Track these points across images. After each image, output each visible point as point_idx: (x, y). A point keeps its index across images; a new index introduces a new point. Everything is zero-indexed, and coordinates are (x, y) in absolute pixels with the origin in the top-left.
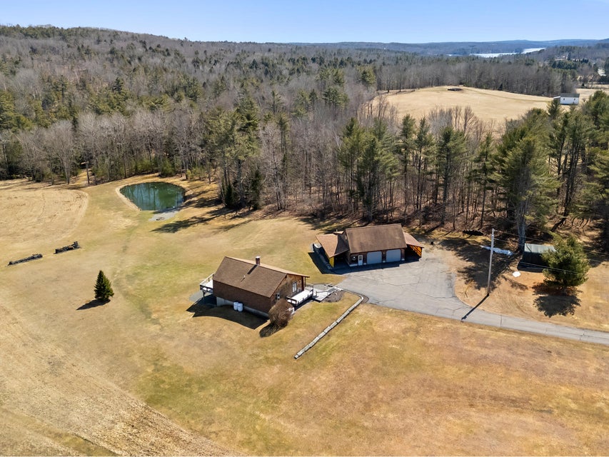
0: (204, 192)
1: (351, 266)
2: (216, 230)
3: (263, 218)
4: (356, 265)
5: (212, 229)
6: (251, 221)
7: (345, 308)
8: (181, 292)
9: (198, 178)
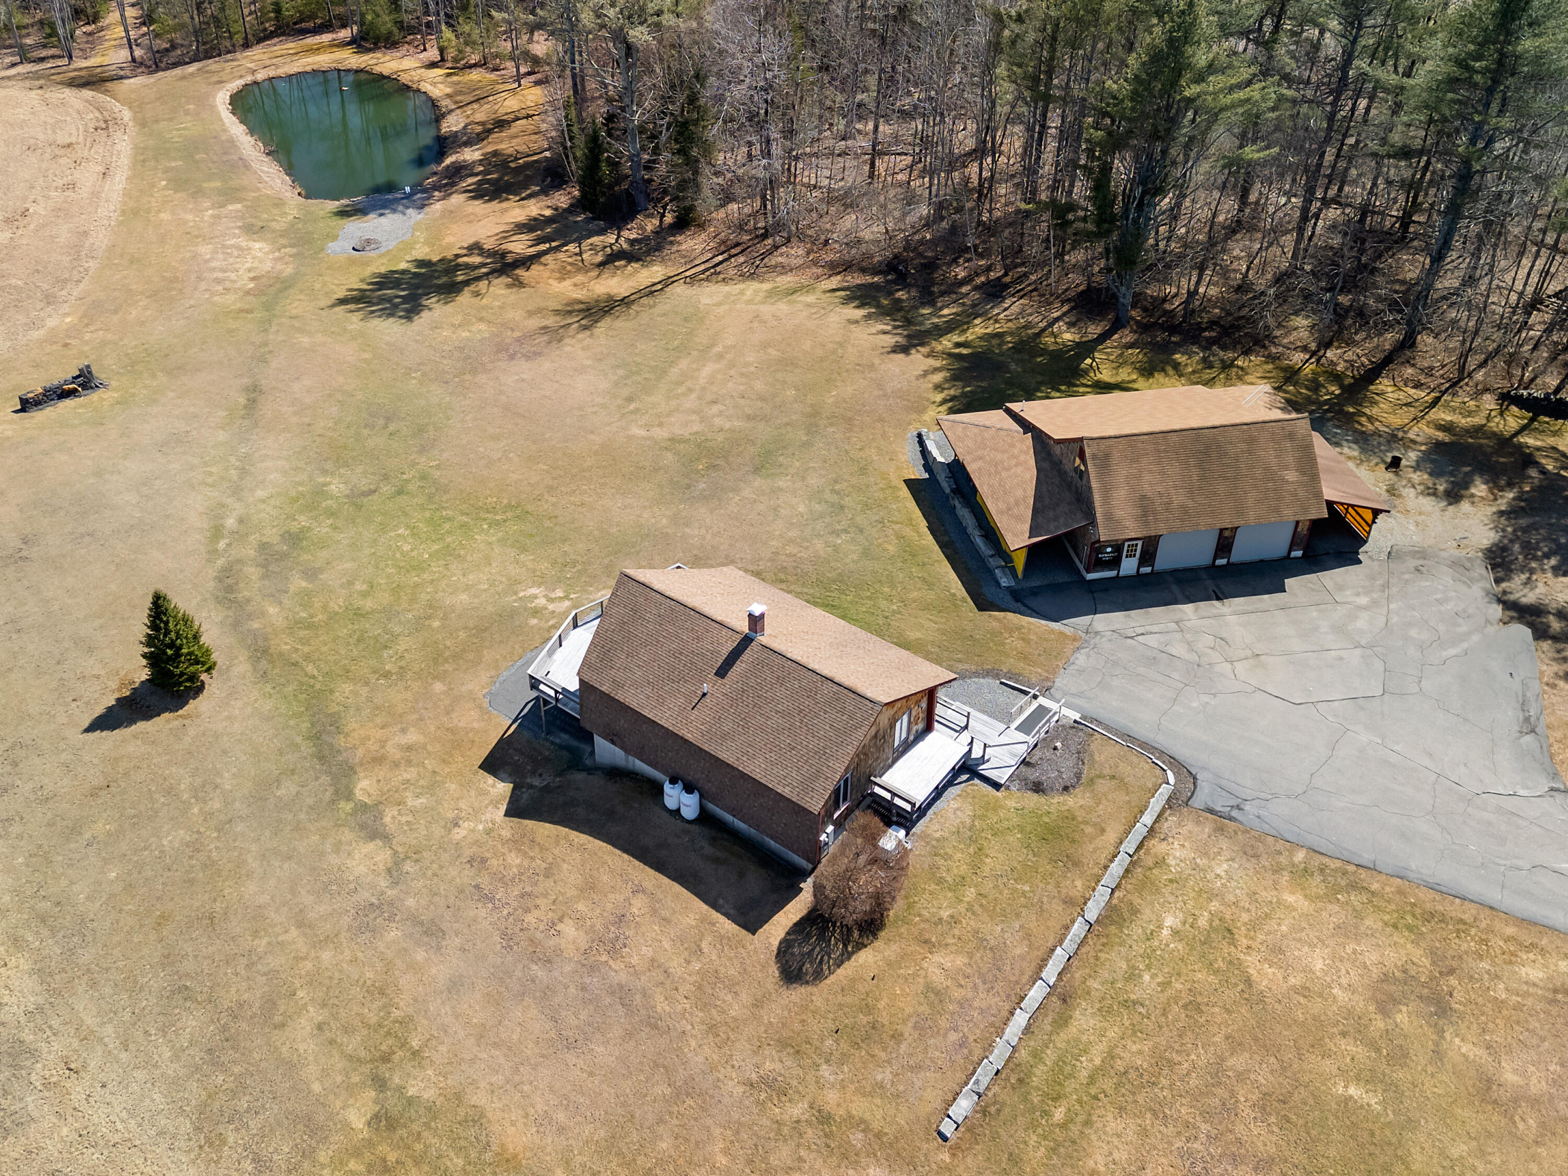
0: (501, 124)
1: (1091, 576)
2: (551, 321)
3: (712, 273)
4: (1113, 573)
5: (539, 311)
6: (668, 282)
7: (1111, 836)
8: (456, 657)
9: (474, 58)
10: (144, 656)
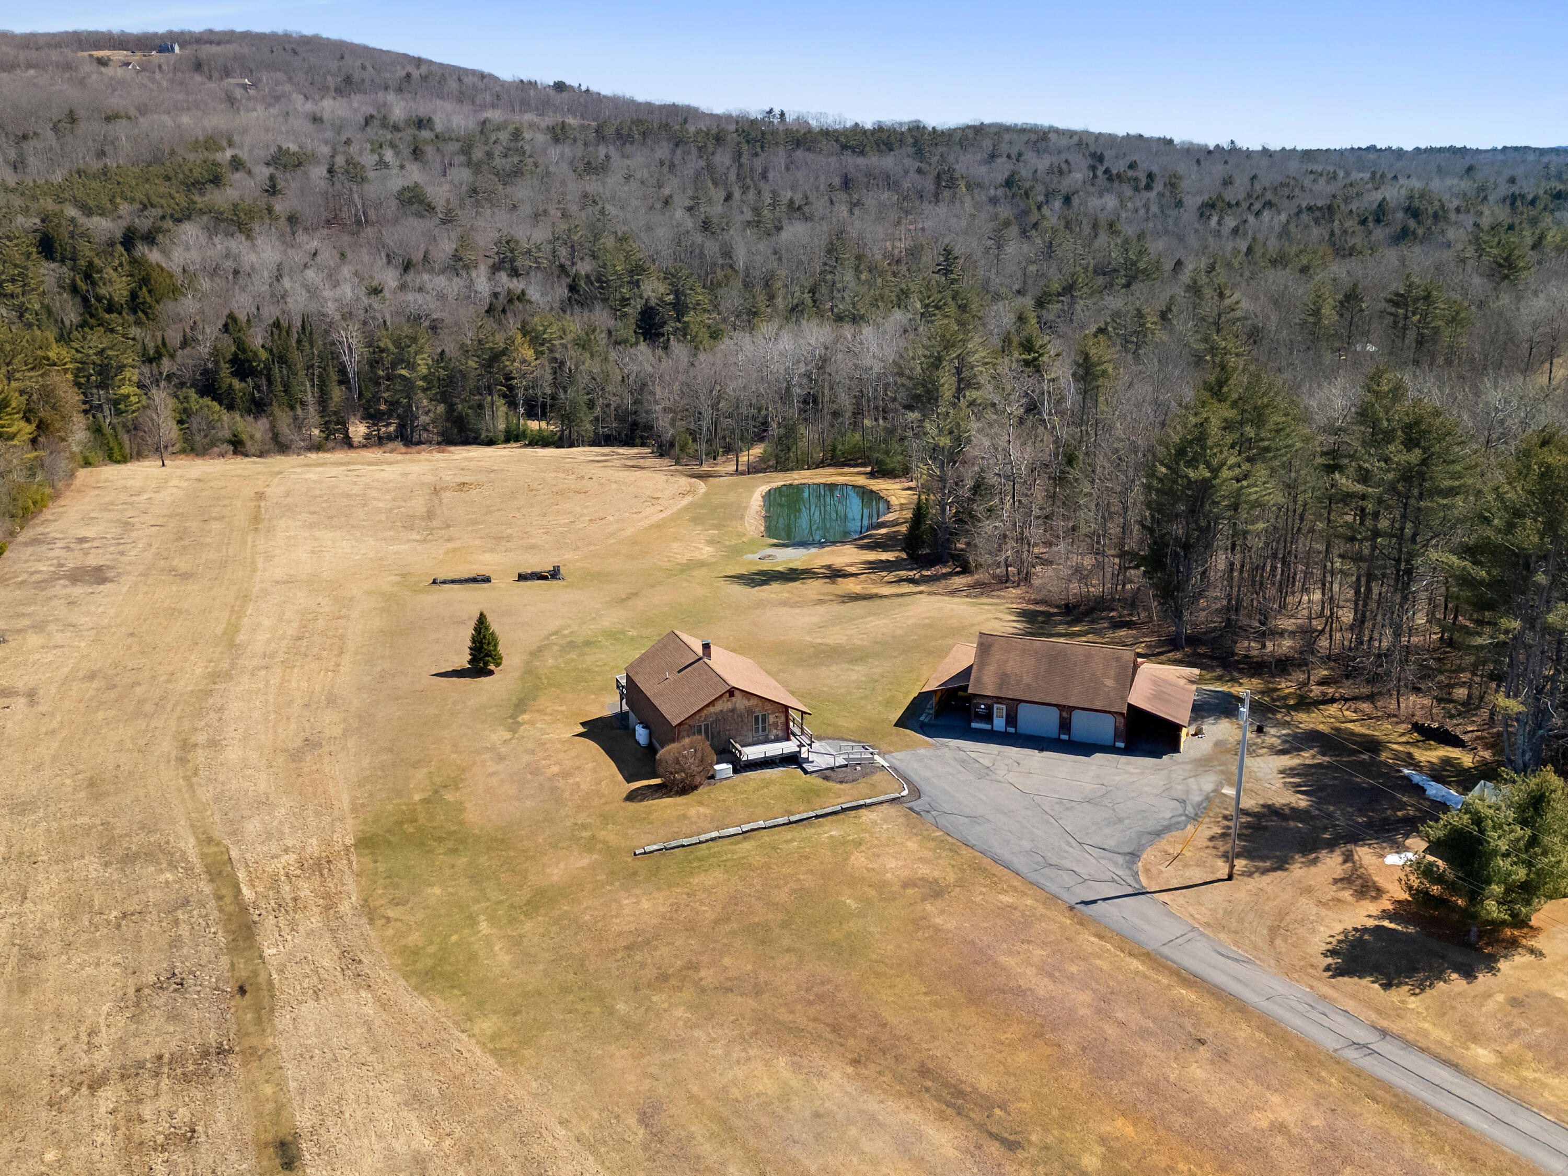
1: (974, 725)
2: (829, 598)
3: (951, 593)
4: (988, 727)
5: (828, 594)
6: (920, 593)
10: (471, 649)
